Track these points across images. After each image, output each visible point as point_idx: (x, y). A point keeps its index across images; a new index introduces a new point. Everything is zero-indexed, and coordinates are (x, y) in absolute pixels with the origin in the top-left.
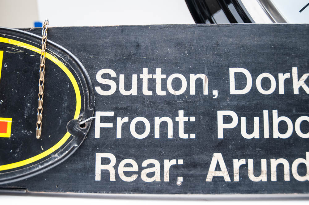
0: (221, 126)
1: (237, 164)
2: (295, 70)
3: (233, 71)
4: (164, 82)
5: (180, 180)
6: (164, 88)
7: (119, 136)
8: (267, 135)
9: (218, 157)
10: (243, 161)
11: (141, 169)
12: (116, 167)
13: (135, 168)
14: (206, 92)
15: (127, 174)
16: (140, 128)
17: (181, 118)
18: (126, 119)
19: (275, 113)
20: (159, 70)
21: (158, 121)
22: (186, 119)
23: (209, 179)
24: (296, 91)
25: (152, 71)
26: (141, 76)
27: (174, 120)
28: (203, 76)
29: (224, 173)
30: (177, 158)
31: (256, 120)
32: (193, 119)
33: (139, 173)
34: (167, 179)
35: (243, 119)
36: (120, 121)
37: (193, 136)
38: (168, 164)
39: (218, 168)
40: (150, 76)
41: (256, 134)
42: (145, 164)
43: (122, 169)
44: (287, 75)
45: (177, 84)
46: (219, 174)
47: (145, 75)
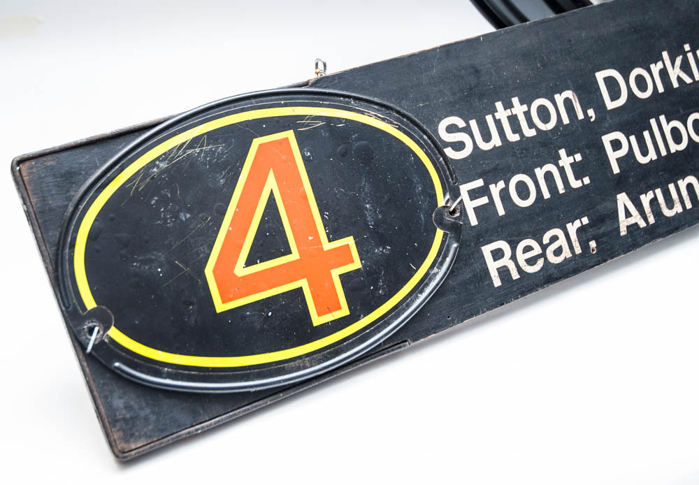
0: (613, 156)
1: (645, 199)
2: (665, 54)
3: (600, 76)
4: (527, 115)
5: (593, 244)
6: (531, 125)
7: (501, 211)
8: (664, 153)
9: (623, 199)
10: (650, 195)
11: (544, 247)
12: (514, 258)
13: (537, 250)
14: (581, 116)
15: (531, 262)
16: (523, 191)
17: (566, 161)
18: (501, 184)
19: (662, 118)
20: (515, 100)
21: (540, 173)
22: (571, 159)
23: (623, 232)
24: (676, 85)
25: (508, 105)
26: (498, 116)
27: (557, 165)
28: (569, 94)
29: (636, 218)
30: (579, 217)
31: (646, 134)
32: (578, 157)
33: (543, 255)
34: (578, 250)
35: (633, 138)
36: (495, 189)
37: (587, 180)
38: (572, 228)
39: (628, 214)
40: (508, 112)
41: (652, 155)
42: (546, 239)
43: (522, 258)
44: (660, 65)
45: (544, 114)
46: (631, 221)
47: (502, 114)
